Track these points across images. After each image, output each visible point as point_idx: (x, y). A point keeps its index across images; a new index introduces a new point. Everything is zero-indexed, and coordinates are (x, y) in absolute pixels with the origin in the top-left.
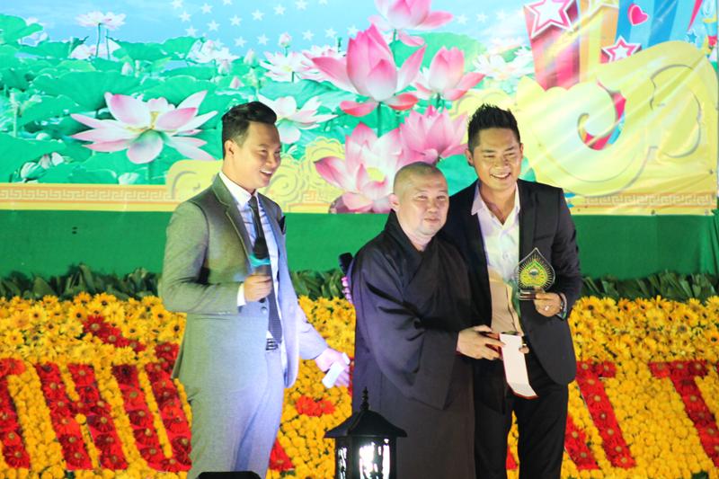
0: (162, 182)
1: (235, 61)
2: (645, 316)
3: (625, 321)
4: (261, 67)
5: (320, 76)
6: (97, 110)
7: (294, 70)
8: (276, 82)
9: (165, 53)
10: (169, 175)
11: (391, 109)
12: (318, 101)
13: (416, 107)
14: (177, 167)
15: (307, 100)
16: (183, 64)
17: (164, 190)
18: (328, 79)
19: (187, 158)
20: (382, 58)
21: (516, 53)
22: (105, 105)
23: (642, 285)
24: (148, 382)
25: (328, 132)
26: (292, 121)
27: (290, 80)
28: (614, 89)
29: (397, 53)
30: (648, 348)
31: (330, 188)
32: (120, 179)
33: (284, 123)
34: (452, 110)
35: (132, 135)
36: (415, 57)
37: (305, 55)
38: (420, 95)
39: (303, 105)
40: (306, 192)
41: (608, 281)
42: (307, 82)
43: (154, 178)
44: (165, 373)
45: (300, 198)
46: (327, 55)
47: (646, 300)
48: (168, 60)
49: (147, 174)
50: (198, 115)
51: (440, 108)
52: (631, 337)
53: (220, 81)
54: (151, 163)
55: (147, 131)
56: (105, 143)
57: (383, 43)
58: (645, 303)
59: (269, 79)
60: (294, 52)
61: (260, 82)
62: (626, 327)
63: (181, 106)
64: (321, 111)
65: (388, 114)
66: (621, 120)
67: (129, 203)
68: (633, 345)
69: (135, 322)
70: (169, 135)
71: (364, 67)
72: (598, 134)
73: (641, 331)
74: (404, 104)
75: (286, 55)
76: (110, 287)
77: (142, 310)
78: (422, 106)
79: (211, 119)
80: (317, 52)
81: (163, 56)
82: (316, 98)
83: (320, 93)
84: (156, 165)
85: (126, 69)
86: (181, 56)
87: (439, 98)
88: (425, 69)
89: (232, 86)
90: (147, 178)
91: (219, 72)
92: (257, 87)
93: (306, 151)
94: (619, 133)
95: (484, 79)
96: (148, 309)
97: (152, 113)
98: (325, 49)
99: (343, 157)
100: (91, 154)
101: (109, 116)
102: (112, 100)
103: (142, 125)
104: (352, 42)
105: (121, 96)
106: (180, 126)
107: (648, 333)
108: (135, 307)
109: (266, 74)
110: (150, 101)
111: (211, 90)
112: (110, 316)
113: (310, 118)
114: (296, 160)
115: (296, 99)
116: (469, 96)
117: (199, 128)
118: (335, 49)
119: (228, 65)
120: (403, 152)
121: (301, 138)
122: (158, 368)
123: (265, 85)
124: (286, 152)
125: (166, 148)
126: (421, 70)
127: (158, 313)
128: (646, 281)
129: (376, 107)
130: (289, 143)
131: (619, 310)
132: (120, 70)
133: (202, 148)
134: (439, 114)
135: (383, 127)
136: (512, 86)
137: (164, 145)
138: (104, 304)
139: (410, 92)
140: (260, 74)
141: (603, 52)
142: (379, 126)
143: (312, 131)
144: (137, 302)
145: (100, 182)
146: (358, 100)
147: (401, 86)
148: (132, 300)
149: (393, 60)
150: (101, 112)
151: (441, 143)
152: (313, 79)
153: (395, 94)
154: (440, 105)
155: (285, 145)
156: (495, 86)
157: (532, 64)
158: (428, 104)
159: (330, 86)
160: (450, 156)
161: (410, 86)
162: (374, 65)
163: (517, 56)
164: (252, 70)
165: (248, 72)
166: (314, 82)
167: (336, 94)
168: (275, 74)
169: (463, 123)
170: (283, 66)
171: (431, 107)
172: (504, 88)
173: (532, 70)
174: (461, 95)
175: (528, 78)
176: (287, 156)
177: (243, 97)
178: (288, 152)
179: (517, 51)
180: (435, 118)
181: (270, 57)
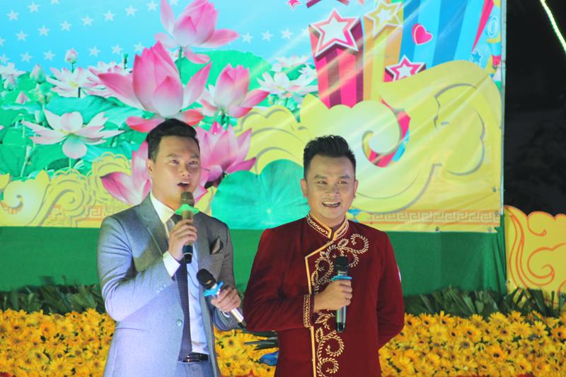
1: (21, 76)
2: (428, 331)
3: (409, 336)
4: (49, 83)
5: (107, 92)
7: (81, 86)
8: (62, 97)
12: (104, 117)
13: (202, 122)
15: (93, 116)
20: (169, 75)
21: (300, 71)
23: (425, 300)
25: (116, 148)
26: (78, 137)
27: (77, 96)
28: (397, 106)
29: (182, 70)
30: (432, 363)
31: (117, 203)
33: (71, 138)
34: (238, 127)
36: (201, 74)
37: (91, 71)
38: (205, 111)
39: (88, 122)
40: (92, 207)
42: (93, 98)
45: (86, 213)
46: (113, 71)
47: (430, 315)
51: (225, 125)
52: (415, 352)
53: (5, 96)
57: (168, 60)
58: (429, 318)
59: (56, 94)
60: (80, 68)
61: (46, 97)
62: (410, 342)
64: (107, 127)
66: (405, 138)
68: (416, 360)
71: (151, 84)
72: (383, 150)
73: (425, 346)
74: (190, 120)
75: (73, 71)
78: (206, 122)
80: (104, 69)
82: (101, 115)
83: (108, 109)
87: (223, 116)
88: (211, 87)
89: (18, 100)
91: (5, 87)
92: (43, 102)
93: (93, 166)
94: (404, 150)
95: (269, 96)
98: (112, 65)
99: (129, 172)
104: (137, 59)
107: (431, 348)
109: (52, 89)
113: (97, 134)
114: (82, 175)
115: (82, 114)
116: (254, 113)
118: (121, 65)
119: (14, 80)
121: (87, 153)
123: (51, 101)
124: (72, 167)
126: (208, 88)
128: (430, 297)
130: (76, 158)
134: (223, 131)
136: (296, 105)
139: (195, 109)
140: (46, 90)
141: (387, 71)
143: (98, 146)
146: (144, 117)
147: (186, 103)
149: (179, 76)
151: (225, 159)
152: (99, 94)
153: (181, 111)
154: (225, 122)
155: (72, 160)
156: (279, 104)
157: (317, 82)
158: (213, 120)
159: (116, 102)
160: (233, 173)
161: (195, 103)
162: (160, 81)
163: (301, 74)
164: (38, 84)
165: (34, 88)
166: (100, 97)
167: (123, 109)
168: (61, 89)
169: (247, 139)
170: (70, 82)
171: (215, 124)
172: (288, 105)
173: (316, 88)
174: (246, 112)
175: (311, 95)
176: (73, 170)
177: (30, 113)
178: (75, 167)
179: (301, 69)
180: (219, 135)
181: (57, 73)
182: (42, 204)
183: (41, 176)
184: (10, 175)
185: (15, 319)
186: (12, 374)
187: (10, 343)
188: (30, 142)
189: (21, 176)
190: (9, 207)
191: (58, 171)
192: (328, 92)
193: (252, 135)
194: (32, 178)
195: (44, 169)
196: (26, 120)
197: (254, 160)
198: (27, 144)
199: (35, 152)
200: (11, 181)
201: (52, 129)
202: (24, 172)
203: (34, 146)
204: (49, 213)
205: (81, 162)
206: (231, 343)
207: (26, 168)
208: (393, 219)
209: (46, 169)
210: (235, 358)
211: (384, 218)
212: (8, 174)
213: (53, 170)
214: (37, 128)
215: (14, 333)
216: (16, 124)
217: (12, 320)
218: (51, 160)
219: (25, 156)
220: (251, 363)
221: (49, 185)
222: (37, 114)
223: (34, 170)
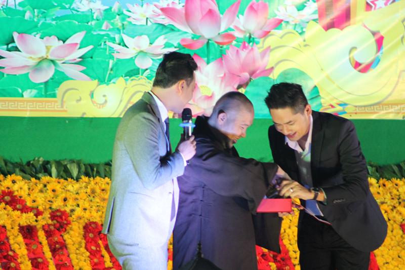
0: (54, 96)
1: (105, 10)
2: (398, 191)
3: (384, 194)
4: (125, 15)
5: (167, 21)
6: (8, 44)
7: (147, 17)
8: (135, 25)
9: (56, 4)
10: (59, 91)
11: (216, 44)
12: (165, 39)
13: (234, 43)
14: (65, 85)
15: (157, 38)
16: (69, 12)
17: (56, 102)
18: (172, 23)
19: (72, 79)
20: (211, 8)
21: (305, 4)
22: (13, 41)
23: (396, 169)
24: (45, 238)
26: (146, 53)
27: (145, 23)
28: (374, 29)
29: (220, 5)
30: (400, 214)
32: (24, 94)
33: (141, 54)
34: (260, 45)
35: (32, 62)
36: (234, 7)
37: (155, 5)
38: (237, 34)
39: (153, 42)
41: (371, 166)
42: (156, 25)
43: (48, 93)
44: (57, 231)
46: (171, 6)
47: (399, 180)
48: (58, 9)
49: (43, 90)
50: (80, 48)
51: (251, 44)
52: (388, 206)
53: (95, 24)
54: (46, 83)
55: (43, 59)
56: (13, 68)
58: (398, 181)
59: (130, 23)
60: (147, 4)
61: (123, 25)
62: (385, 199)
63: (68, 42)
64: (167, 45)
65: (214, 48)
66: (381, 52)
67: (31, 111)
68: (389, 212)
69: (35, 195)
70: (59, 63)
71: (198, 15)
72: (365, 61)
73: (396, 201)
74: (226, 41)
75: (142, 6)
76: (17, 170)
77: (40, 186)
78: (237, 42)
79: (89, 51)
80: (164, 4)
81: (54, 6)
82: (163, 36)
83: (166, 33)
84: (50, 84)
85: (28, 15)
86: (67, 6)
87: (250, 37)
88: (240, 16)
89: (103, 27)
90: (43, 93)
91: (95, 18)
92: (121, 28)
94: (379, 61)
95: (283, 23)
96: (45, 186)
97: (47, 47)
98: (170, 1)
100: (3, 76)
101: (16, 49)
102: (18, 37)
103: (40, 56)
105: (25, 35)
106: (67, 56)
107: (400, 203)
108: (36, 184)
109: (127, 19)
110: (45, 38)
111: (89, 31)
112: (18, 191)
113: (159, 51)
114: (149, 81)
115: (149, 37)
116: (272, 35)
117: (80, 58)
118: (177, 1)
119: (101, 13)
120: (225, 75)
121: (153, 65)
122: (52, 228)
123: (127, 27)
124: (142, 75)
125: (57, 72)
126: (238, 17)
127: (53, 188)
128: (399, 166)
129: (206, 43)
130: (144, 68)
131: (379, 186)
132: (24, 16)
133: (82, 72)
134: (250, 48)
135: (211, 57)
136: (302, 29)
137: (55, 69)
138: (14, 182)
139: (230, 32)
140: (123, 19)
141: (367, 4)
142: (208, 56)
144: (38, 181)
145: (10, 96)
146: (193, 38)
147: (223, 28)
148: (33, 180)
149: (218, 8)
150: (10, 46)
151: (252, 68)
152: (161, 23)
153: (219, 34)
154: (251, 42)
155: (142, 70)
156: (290, 28)
157: (317, 12)
158: (242, 41)
159: (173, 28)
160: (257, 78)
161: (230, 28)
162: (204, 13)
163: (306, 6)
164: (117, 17)
165: (115, 18)
166: (162, 24)
167: (178, 33)
168: (134, 19)
169: (267, 54)
170: (140, 14)
171: (244, 43)
172: (296, 29)
173: (316, 16)
174: (266, 34)
175: (314, 22)
176: (143, 77)
177: (112, 36)
178: (144, 75)
179: (306, 3)
180: (247, 51)
181: (131, 7)
182: (121, 101)
183: (121, 81)
184: (98, 81)
185: (102, 184)
186: (100, 223)
187: (98, 200)
188: (112, 57)
189: (106, 81)
190: (97, 104)
191: (132, 78)
192: (327, 20)
193: (271, 50)
194: (114, 83)
195: (122, 76)
196: (109, 41)
197: (272, 68)
198: (110, 58)
199: (116, 64)
200: (99, 85)
201: (128, 48)
202: (108, 78)
203: (115, 60)
204: (125, 108)
205: (147, 71)
207: (109, 76)
208: (372, 110)
209: (124, 76)
211: (365, 110)
212: (97, 81)
213: (128, 77)
214: (117, 47)
215: (102, 194)
216: (102, 45)
217: (100, 184)
218: (126, 71)
219: (109, 67)
221: (126, 88)
222: (117, 37)
223: (115, 77)
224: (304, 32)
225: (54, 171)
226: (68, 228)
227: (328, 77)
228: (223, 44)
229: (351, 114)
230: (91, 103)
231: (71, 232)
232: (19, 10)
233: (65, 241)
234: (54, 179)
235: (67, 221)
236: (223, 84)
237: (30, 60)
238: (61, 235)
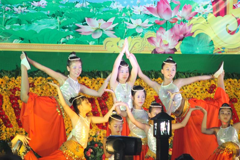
0: (102, 44)
1: (124, 8)
4: (132, 10)
5: (149, 13)
6: (83, 23)
7: (141, 11)
8: (136, 14)
9: (103, 6)
10: (104, 42)
11: (170, 23)
12: (148, 20)
13: (177, 22)
14: (106, 40)
15: (145, 20)
16: (108, 9)
17: (103, 46)
18: (151, 14)
19: (109, 37)
20: (167, 7)
21: (207, 6)
22: (85, 21)
24: (98, 103)
25: (152, 29)
26: (140, 26)
27: (140, 14)
28: (237, 16)
29: (172, 6)
31: (152, 46)
32: (90, 43)
33: (138, 27)
34: (188, 23)
35: (93, 30)
36: (177, 7)
37: (144, 6)
38: (178, 18)
39: (144, 22)
40: (145, 47)
41: (235, 74)
42: (145, 15)
43: (99, 43)
44: (103, 101)
45: (143, 49)
46: (151, 7)
48: (104, 8)
49: (98, 42)
50: (113, 24)
51: (184, 22)
53: (119, 14)
54: (99, 39)
55: (97, 29)
56: (85, 32)
57: (168, 3)
59: (134, 14)
60: (141, 6)
61: (131, 14)
63: (108, 22)
64: (149, 23)
66: (239, 26)
67: (92, 50)
69: (94, 85)
70: (104, 30)
71: (162, 10)
72: (232, 30)
74: (174, 21)
75: (139, 7)
76: (87, 75)
77: (96, 82)
79: (117, 25)
80: (148, 6)
82: (148, 19)
84: (100, 39)
85: (91, 10)
86: (108, 7)
87: (184, 20)
88: (180, 11)
89: (123, 15)
90: (98, 43)
91: (119, 11)
92: (130, 16)
93: (145, 35)
94: (239, 30)
95: (198, 14)
96: (98, 81)
97: (99, 24)
98: (150, 5)
99: (155, 37)
100: (81, 36)
101: (87, 24)
102: (87, 20)
103: (96, 27)
104: (158, 3)
105: (91, 19)
106: (107, 27)
108: (94, 81)
109: (133, 12)
110: (98, 20)
111: (116, 17)
112: (87, 83)
113: (146, 25)
114: (142, 38)
115: (142, 19)
116: (193, 19)
117: (113, 28)
118: (153, 5)
119: (122, 9)
120: (173, 35)
121: (143, 31)
122: (101, 99)
123: (132, 16)
124: (139, 35)
125: (103, 34)
127: (101, 82)
129: (165, 22)
130: (140, 33)
131: (238, 83)
132: (90, 11)
133: (114, 34)
134: (184, 24)
135: (167, 28)
136: (206, 16)
137: (103, 33)
138: (85, 80)
139: (176, 18)
141: (234, 6)
142: (166, 28)
143: (146, 29)
144: (95, 79)
145: (84, 44)
146: (160, 20)
147: (173, 16)
148: (93, 79)
149: (171, 8)
150: (84, 23)
151: (184, 33)
152: (147, 13)
153: (171, 18)
156: (201, 16)
157: (212, 9)
158: (180, 21)
159: (152, 16)
160: (187, 37)
161: (176, 16)
162: (165, 9)
164: (129, 11)
165: (127, 12)
166: (147, 14)
167: (154, 18)
168: (135, 12)
169: (191, 26)
170: (138, 10)
171: (182, 22)
172: (203, 16)
173: (212, 11)
174: (191, 18)
175: (211, 13)
177: (126, 19)
180: (183, 25)
181: (134, 7)
182: (130, 46)
183: (130, 38)
188: (126, 28)
189: (124, 38)
190: (120, 47)
191: (135, 37)
192: (216, 12)
193: (193, 25)
195: (130, 36)
196: (125, 21)
197: (193, 33)
199: (128, 31)
200: (120, 39)
201: (133, 24)
204: (132, 49)
205: (141, 34)
206: (186, 88)
207: (125, 35)
208: (235, 50)
210: (187, 93)
211: (232, 50)
212: (120, 37)
213: (133, 36)
214: (128, 24)
216: (122, 23)
218: (132, 34)
219: (125, 32)
220: (192, 94)
221: (132, 41)
222: (128, 19)
223: (127, 36)
224: (207, 18)
225: (102, 75)
226: (108, 99)
227: (217, 36)
228: (173, 22)
229: (226, 52)
230: (117, 47)
231: (109, 101)
232: (88, 8)
233: (106, 104)
234: (102, 78)
235: (107, 96)
236: (173, 39)
237: (92, 29)
238: (105, 102)
